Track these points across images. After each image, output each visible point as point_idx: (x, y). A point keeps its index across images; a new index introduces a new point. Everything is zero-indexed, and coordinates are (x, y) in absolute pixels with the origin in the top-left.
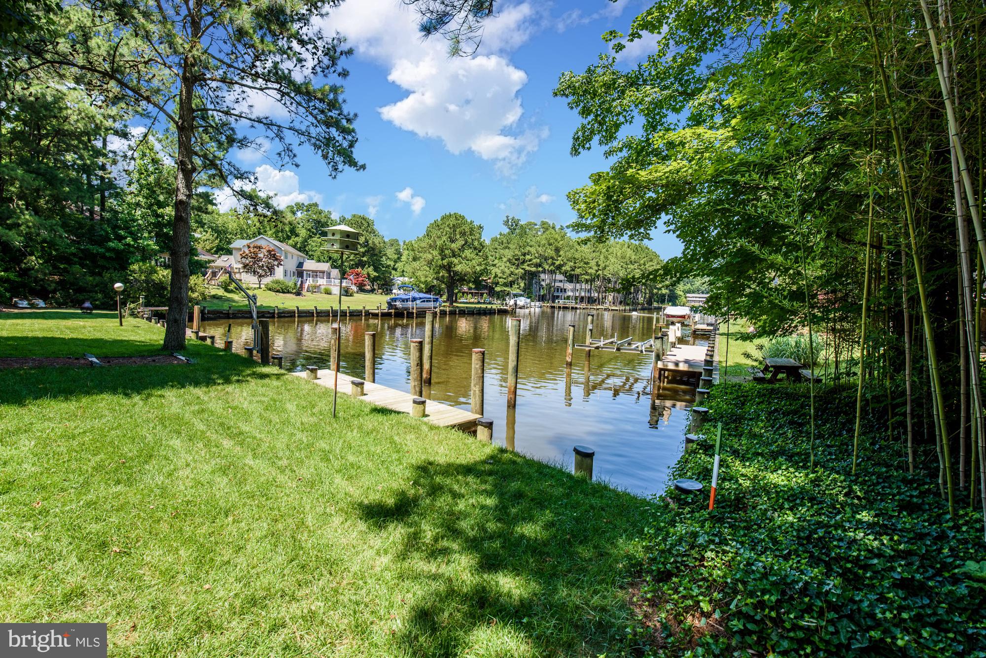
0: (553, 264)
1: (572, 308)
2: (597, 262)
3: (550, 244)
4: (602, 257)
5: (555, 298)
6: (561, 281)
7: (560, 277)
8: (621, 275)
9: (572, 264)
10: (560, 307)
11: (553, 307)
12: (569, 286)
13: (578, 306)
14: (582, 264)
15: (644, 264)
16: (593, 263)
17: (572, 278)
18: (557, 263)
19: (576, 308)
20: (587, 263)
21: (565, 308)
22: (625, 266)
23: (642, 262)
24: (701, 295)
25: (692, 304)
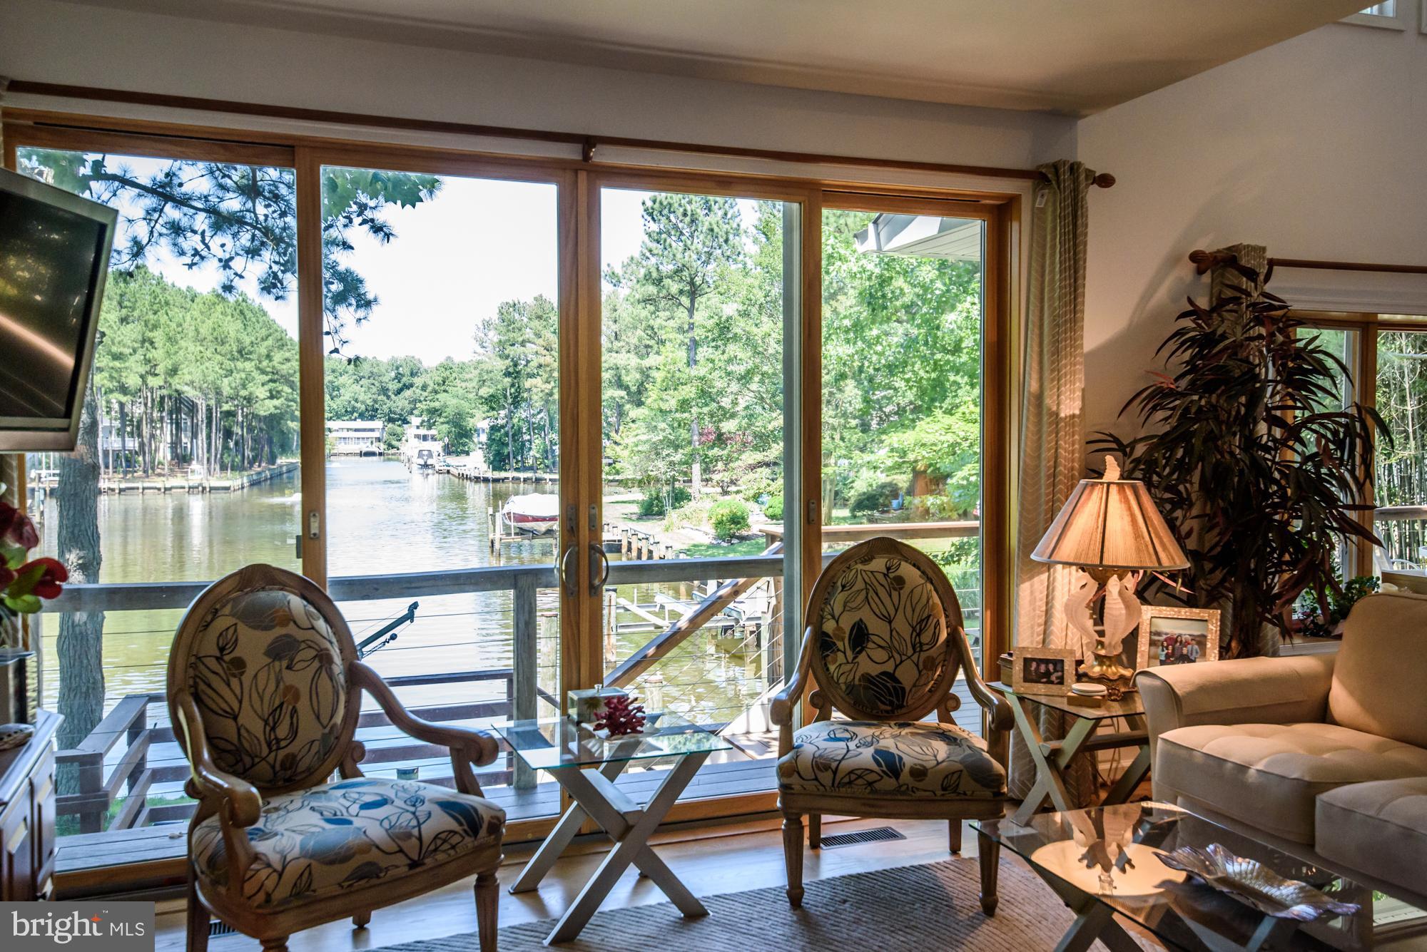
8: (226, 391)
15: (268, 357)
22: (229, 364)
23: (263, 350)
24: (360, 424)
25: (342, 447)
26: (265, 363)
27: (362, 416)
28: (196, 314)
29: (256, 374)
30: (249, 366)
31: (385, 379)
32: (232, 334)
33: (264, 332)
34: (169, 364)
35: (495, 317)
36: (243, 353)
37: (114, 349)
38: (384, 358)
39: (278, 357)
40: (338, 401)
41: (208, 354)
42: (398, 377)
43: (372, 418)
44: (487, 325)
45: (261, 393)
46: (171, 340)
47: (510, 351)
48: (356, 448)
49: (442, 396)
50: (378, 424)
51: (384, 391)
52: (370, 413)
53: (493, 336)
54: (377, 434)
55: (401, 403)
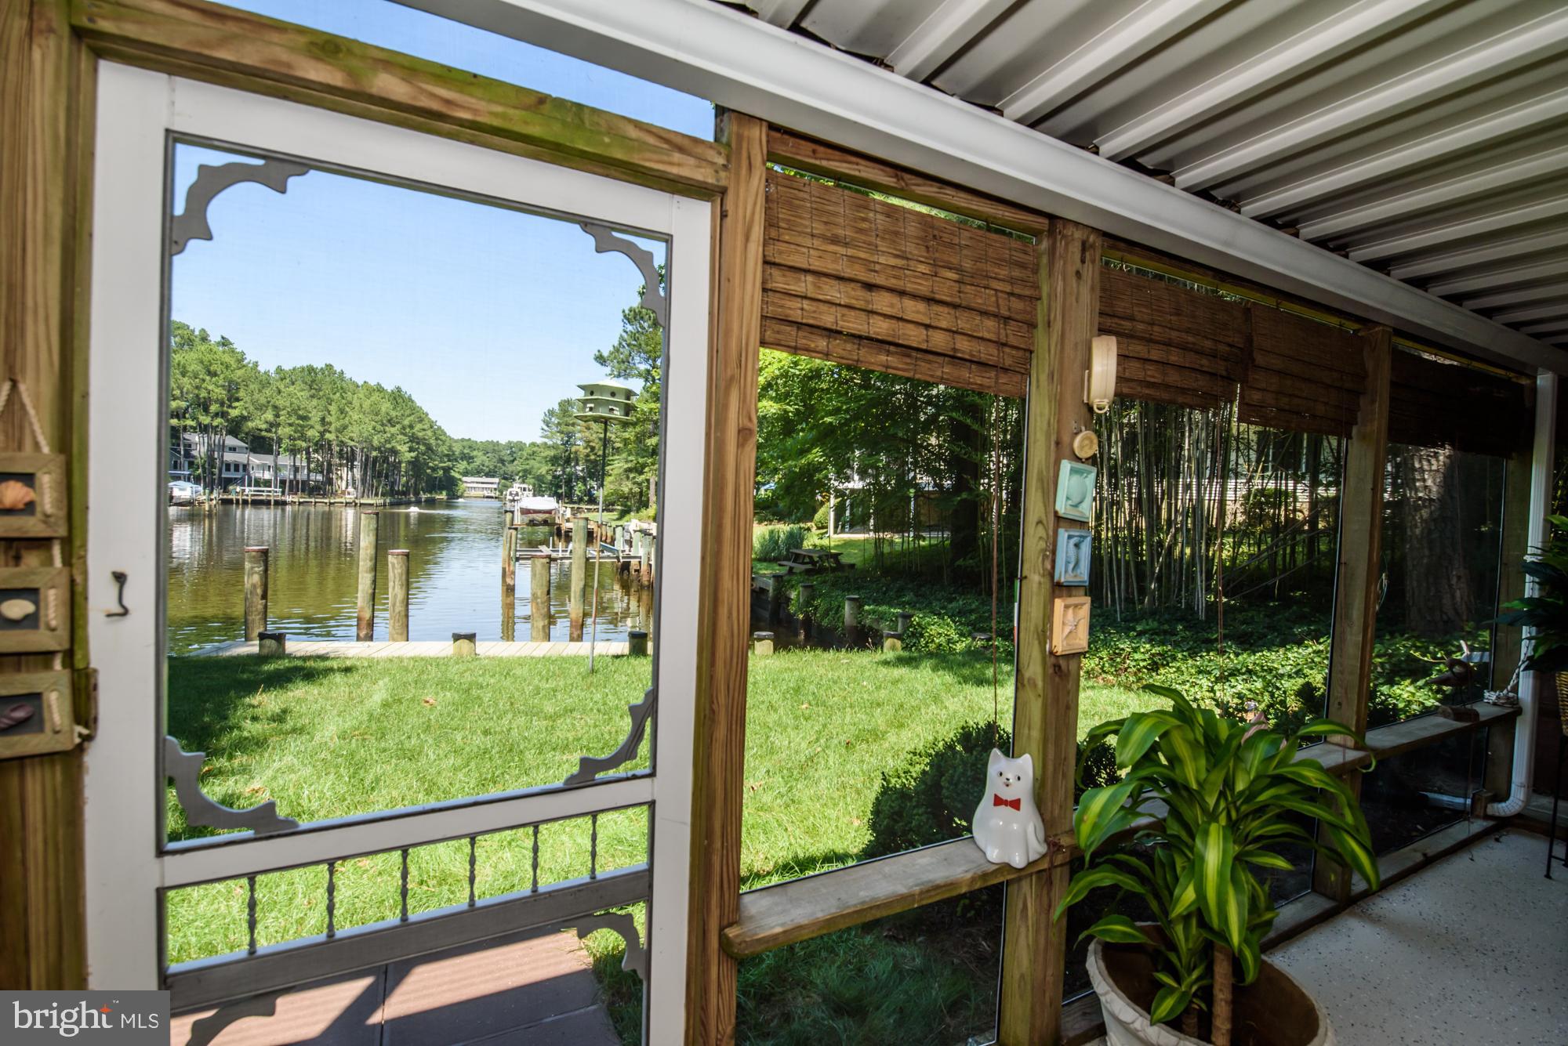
0: (224, 415)
1: (277, 503)
2: (323, 419)
3: (213, 374)
4: (333, 408)
5: (225, 484)
6: (233, 449)
7: (231, 441)
8: (376, 443)
9: (269, 416)
10: (245, 502)
11: (227, 502)
12: (255, 460)
13: (289, 499)
14: (293, 419)
15: (411, 427)
16: (315, 417)
17: (260, 444)
18: (234, 413)
19: (284, 503)
20: (304, 418)
21: (257, 503)
22: (379, 427)
23: (406, 422)
24: (484, 479)
25: (473, 493)
26: (408, 430)
27: (487, 475)
28: (361, 396)
29: (400, 437)
30: (393, 430)
31: (502, 454)
32: (383, 409)
33: (408, 412)
34: (338, 424)
35: (557, 408)
36: (391, 422)
37: (300, 413)
38: (503, 441)
39: (418, 426)
40: (472, 465)
41: (367, 420)
42: (512, 453)
43: (493, 476)
44: (551, 413)
45: (404, 448)
46: (342, 411)
47: (564, 428)
48: (480, 493)
49: (532, 462)
50: (496, 480)
51: (502, 461)
52: (490, 474)
53: (555, 420)
54: (495, 486)
55: (510, 468)
